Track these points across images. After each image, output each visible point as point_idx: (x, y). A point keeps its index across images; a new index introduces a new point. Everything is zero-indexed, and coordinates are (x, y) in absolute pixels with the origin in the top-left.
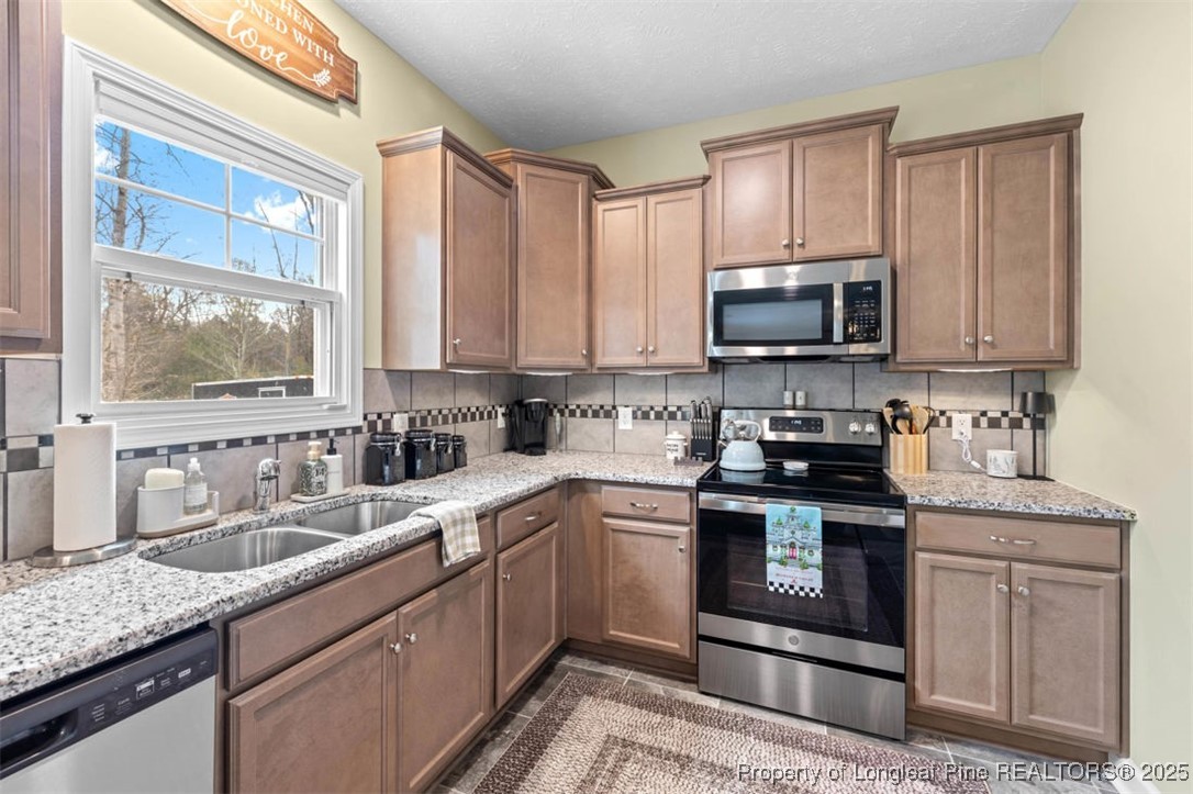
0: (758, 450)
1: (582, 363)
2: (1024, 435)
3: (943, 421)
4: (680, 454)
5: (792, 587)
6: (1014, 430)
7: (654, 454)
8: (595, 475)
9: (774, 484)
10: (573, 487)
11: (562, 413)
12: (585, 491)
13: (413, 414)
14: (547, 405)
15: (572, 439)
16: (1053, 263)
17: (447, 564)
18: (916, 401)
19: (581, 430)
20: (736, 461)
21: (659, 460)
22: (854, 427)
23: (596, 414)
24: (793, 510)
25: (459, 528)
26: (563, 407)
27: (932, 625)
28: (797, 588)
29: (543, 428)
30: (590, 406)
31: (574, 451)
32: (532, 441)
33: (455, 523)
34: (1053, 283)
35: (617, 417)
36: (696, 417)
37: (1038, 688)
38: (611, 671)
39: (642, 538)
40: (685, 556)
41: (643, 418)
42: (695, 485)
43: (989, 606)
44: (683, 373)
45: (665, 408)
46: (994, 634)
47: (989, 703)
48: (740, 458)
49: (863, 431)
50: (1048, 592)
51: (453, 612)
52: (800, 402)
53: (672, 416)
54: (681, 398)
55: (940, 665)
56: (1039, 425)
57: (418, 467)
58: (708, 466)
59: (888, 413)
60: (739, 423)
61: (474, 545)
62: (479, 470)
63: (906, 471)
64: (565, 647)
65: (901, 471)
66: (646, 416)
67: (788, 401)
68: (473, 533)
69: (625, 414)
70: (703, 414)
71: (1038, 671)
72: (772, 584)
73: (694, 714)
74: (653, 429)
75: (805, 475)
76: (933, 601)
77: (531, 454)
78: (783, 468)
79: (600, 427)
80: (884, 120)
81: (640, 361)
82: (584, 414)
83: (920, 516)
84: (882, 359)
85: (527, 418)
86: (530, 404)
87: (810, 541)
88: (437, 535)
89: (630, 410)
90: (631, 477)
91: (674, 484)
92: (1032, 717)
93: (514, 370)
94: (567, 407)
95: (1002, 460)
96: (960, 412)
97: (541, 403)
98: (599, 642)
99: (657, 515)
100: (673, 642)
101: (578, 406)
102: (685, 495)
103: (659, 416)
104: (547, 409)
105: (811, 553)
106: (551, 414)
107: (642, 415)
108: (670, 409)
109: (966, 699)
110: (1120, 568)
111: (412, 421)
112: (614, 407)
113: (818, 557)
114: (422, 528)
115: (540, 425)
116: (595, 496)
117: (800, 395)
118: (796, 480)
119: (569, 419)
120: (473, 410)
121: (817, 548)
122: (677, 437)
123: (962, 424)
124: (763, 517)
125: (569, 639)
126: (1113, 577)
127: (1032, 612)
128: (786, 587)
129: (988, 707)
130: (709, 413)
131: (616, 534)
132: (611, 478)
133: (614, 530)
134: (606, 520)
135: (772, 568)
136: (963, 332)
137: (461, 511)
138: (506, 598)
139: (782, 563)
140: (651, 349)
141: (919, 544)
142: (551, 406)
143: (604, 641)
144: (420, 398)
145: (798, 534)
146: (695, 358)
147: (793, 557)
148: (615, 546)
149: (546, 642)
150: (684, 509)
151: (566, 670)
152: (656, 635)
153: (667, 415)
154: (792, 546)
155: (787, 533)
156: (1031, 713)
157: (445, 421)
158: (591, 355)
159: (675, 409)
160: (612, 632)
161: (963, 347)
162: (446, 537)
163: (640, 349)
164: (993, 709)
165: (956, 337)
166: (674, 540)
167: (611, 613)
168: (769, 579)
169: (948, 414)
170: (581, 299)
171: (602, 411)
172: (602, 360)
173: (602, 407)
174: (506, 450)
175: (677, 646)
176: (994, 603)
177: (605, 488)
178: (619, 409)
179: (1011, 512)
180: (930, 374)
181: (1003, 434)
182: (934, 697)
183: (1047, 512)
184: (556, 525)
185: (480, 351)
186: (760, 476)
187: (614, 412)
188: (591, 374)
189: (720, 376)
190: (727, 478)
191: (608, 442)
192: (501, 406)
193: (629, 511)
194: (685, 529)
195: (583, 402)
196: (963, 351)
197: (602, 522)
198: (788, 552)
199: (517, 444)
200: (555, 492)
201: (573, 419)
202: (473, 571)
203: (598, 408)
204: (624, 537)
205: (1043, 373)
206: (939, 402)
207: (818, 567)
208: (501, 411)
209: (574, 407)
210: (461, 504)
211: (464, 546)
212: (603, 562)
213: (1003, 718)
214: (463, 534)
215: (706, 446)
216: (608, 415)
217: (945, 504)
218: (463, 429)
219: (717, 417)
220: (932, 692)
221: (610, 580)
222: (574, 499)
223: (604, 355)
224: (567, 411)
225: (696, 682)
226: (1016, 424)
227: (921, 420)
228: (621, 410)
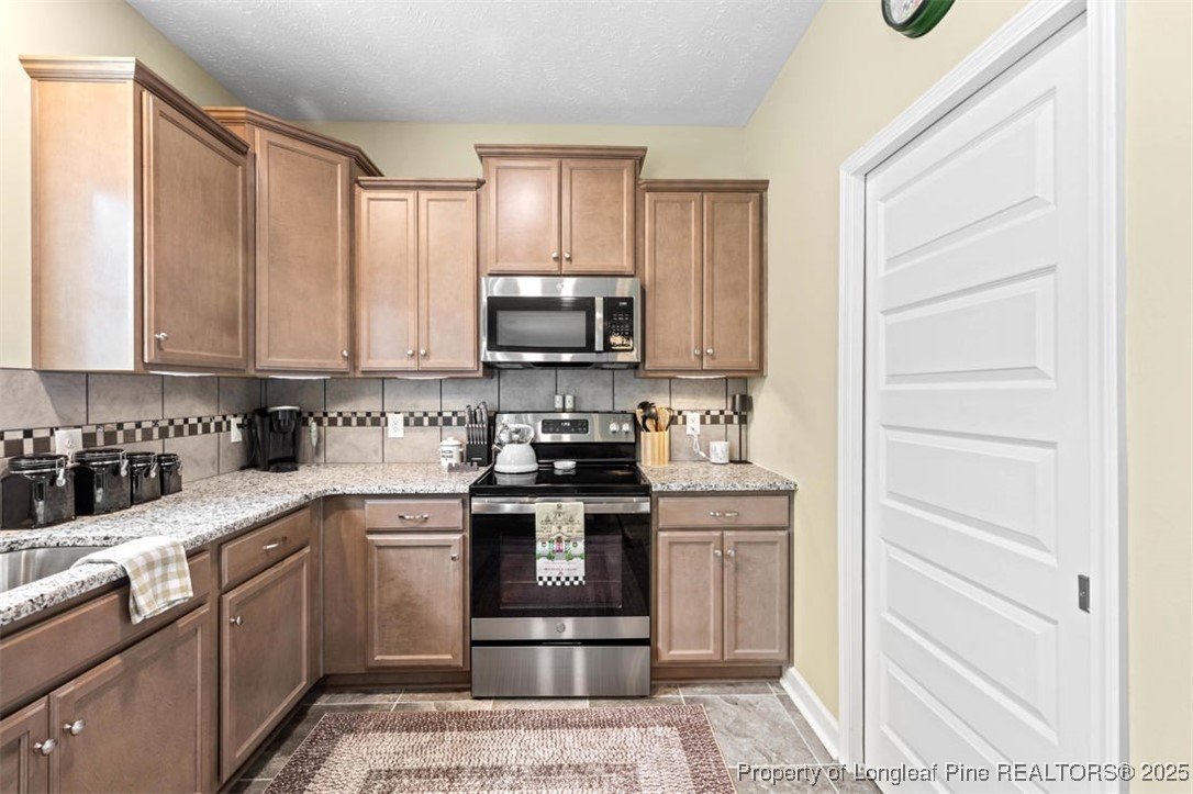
0: (531, 453)
1: (343, 366)
2: (734, 428)
3: (680, 418)
4: (455, 460)
5: (558, 579)
6: (729, 426)
7: (426, 463)
8: (356, 490)
9: (547, 484)
10: (331, 504)
11: (319, 422)
12: (344, 508)
13: (91, 429)
14: (299, 414)
15: (332, 451)
16: (751, 293)
17: (137, 619)
18: (661, 403)
19: (341, 440)
20: (510, 463)
21: (432, 468)
22: (613, 427)
23: (361, 422)
24: (559, 507)
25: (158, 572)
26: (321, 415)
27: (670, 593)
28: (563, 579)
29: (295, 440)
30: (355, 413)
31: (335, 463)
32: (280, 454)
33: (150, 566)
34: (751, 309)
35: (386, 425)
36: (471, 423)
37: (741, 626)
38: (378, 699)
39: (412, 551)
40: (458, 564)
41: (416, 425)
42: (467, 491)
43: (708, 568)
44: (457, 378)
45: (440, 414)
46: (712, 591)
47: (709, 649)
48: (514, 460)
49: (620, 430)
50: (746, 551)
51: (149, 679)
52: (569, 406)
53: (447, 422)
54: (456, 403)
55: (675, 624)
56: (743, 420)
57: (99, 499)
58: (483, 470)
59: (640, 413)
60: (513, 426)
61: (183, 589)
62: (200, 495)
63: (653, 464)
64: (321, 686)
65: (649, 464)
66: (419, 422)
67: (559, 405)
68: (180, 575)
69: (395, 422)
70: (478, 418)
71: (740, 615)
72: (541, 579)
73: (466, 722)
74: (426, 436)
75: (573, 473)
76: (670, 571)
77: (278, 470)
78: (554, 468)
79: (369, 434)
80: (637, 157)
81: (411, 364)
82: (347, 422)
83: (662, 501)
84: (634, 366)
85: (272, 429)
86: (277, 412)
87: (574, 534)
88: (121, 585)
89: (401, 417)
90: (399, 489)
91: (446, 491)
92: (737, 651)
93: (252, 373)
94: (325, 414)
95: (719, 450)
96: (692, 411)
97: (291, 411)
98: (363, 672)
99: (431, 524)
100: (446, 653)
101: (340, 414)
102: (457, 502)
103: (433, 422)
104: (300, 419)
105: (575, 545)
106: (305, 423)
107: (414, 421)
108: (445, 414)
109: (694, 649)
110: (788, 527)
111: (89, 439)
112: (383, 414)
113: (581, 546)
114: (94, 579)
115: (289, 436)
116: (357, 513)
117: (569, 398)
118: (565, 478)
119: (328, 428)
120: (193, 421)
121: (580, 540)
122: (452, 442)
123: (693, 419)
124: (533, 516)
125: (326, 676)
126: (784, 534)
127: (737, 569)
128: (554, 579)
129: (707, 652)
130: (484, 418)
131: (381, 551)
132: (377, 491)
133: (379, 547)
134: (371, 537)
135: (541, 563)
136: (693, 347)
137: (162, 550)
138: (234, 645)
139: (550, 557)
140: (422, 352)
141: (661, 525)
142: (306, 415)
143: (371, 668)
144: (102, 408)
145: (564, 529)
146: (469, 363)
147: (559, 551)
148: (381, 563)
149: (294, 687)
150: (457, 517)
151: (321, 711)
152: (428, 650)
153: (440, 421)
154: (559, 540)
155: (554, 529)
156: (736, 648)
157: (147, 435)
158: (353, 356)
159: (450, 414)
160: (378, 658)
161: (693, 357)
162: (135, 585)
163: (410, 352)
164: (711, 652)
165: (688, 349)
166: (446, 550)
167: (376, 637)
168: (538, 575)
169: (684, 413)
170: (340, 296)
171: (368, 419)
172: (366, 363)
173: (368, 414)
174: (243, 468)
175: (450, 657)
176: (712, 566)
177: (369, 502)
178: (387, 415)
179: (723, 491)
180: (671, 380)
181: (720, 428)
182: (671, 653)
183: (746, 489)
184: (307, 550)
185: (200, 349)
186: (532, 477)
187: (383, 419)
188: (352, 379)
189: (495, 380)
190: (502, 481)
191: (376, 452)
192: (235, 416)
193: (398, 524)
194: (458, 537)
195: (346, 409)
196: (693, 362)
197: (366, 540)
198: (555, 546)
199: (259, 459)
200: (305, 513)
201: (333, 428)
202: (181, 623)
203: (364, 415)
204: (391, 552)
205: (745, 380)
206: (677, 404)
207: (580, 557)
208: (235, 421)
209: (335, 415)
210: (164, 541)
211: (166, 593)
212: (367, 584)
213: (718, 657)
214: (165, 578)
215: (482, 451)
216: (376, 422)
217: (679, 489)
218: (174, 445)
219: (492, 422)
220: (670, 649)
221: (376, 602)
222: (332, 519)
223: (369, 358)
224: (326, 420)
225: (470, 689)
226: (729, 420)
227: (664, 420)
228: (391, 417)
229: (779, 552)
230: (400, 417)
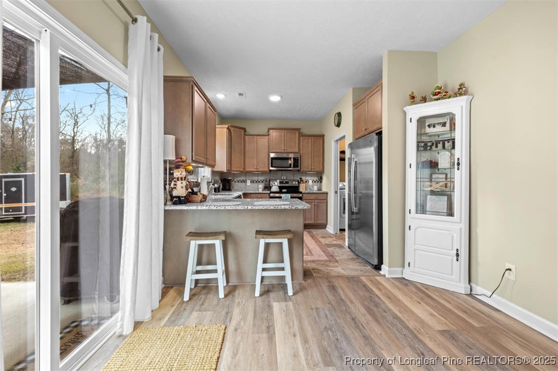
0: (278, 187)
1: (242, 170)
2: (319, 183)
3: (308, 181)
4: (263, 188)
12: (247, 196)
15: (235, 188)
16: (321, 157)
18: (304, 178)
22: (294, 183)
23: (241, 182)
24: (286, 195)
29: (230, 185)
30: (240, 180)
31: (236, 190)
32: (228, 188)
34: (321, 160)
36: (265, 182)
37: (318, 217)
42: (270, 193)
44: (263, 173)
45: (258, 180)
46: (313, 211)
48: (275, 188)
49: (295, 183)
50: (319, 204)
52: (285, 179)
53: (259, 182)
54: (261, 178)
55: (306, 217)
56: (321, 182)
59: (299, 180)
63: (302, 189)
66: (253, 182)
67: (282, 178)
69: (249, 183)
71: (318, 215)
74: (255, 184)
78: (282, 191)
79: (243, 185)
80: (299, 130)
81: (256, 170)
82: (238, 182)
83: (304, 195)
84: (299, 171)
85: (227, 183)
93: (230, 171)
95: (316, 188)
96: (310, 180)
103: (256, 182)
106: (232, 181)
109: (310, 221)
110: (327, 200)
117: (285, 177)
118: (285, 192)
122: (261, 186)
123: (310, 182)
124: (281, 197)
127: (317, 207)
129: (312, 222)
130: (268, 181)
136: (310, 167)
140: (258, 168)
141: (304, 199)
146: (266, 169)
153: (258, 182)
156: (317, 221)
158: (244, 168)
159: (260, 180)
163: (255, 168)
170: (243, 157)
174: (223, 190)
176: (313, 206)
179: (317, 193)
180: (306, 174)
181: (316, 183)
182: (306, 222)
183: (321, 193)
187: (246, 181)
189: (271, 173)
191: (244, 188)
195: (238, 179)
196: (310, 170)
201: (236, 183)
203: (242, 180)
205: (321, 173)
206: (307, 178)
209: (236, 180)
213: (314, 222)
216: (244, 182)
217: (307, 193)
223: (247, 169)
226: (318, 182)
227: (304, 181)
228: (248, 181)
229: (325, 204)
230: (250, 181)
